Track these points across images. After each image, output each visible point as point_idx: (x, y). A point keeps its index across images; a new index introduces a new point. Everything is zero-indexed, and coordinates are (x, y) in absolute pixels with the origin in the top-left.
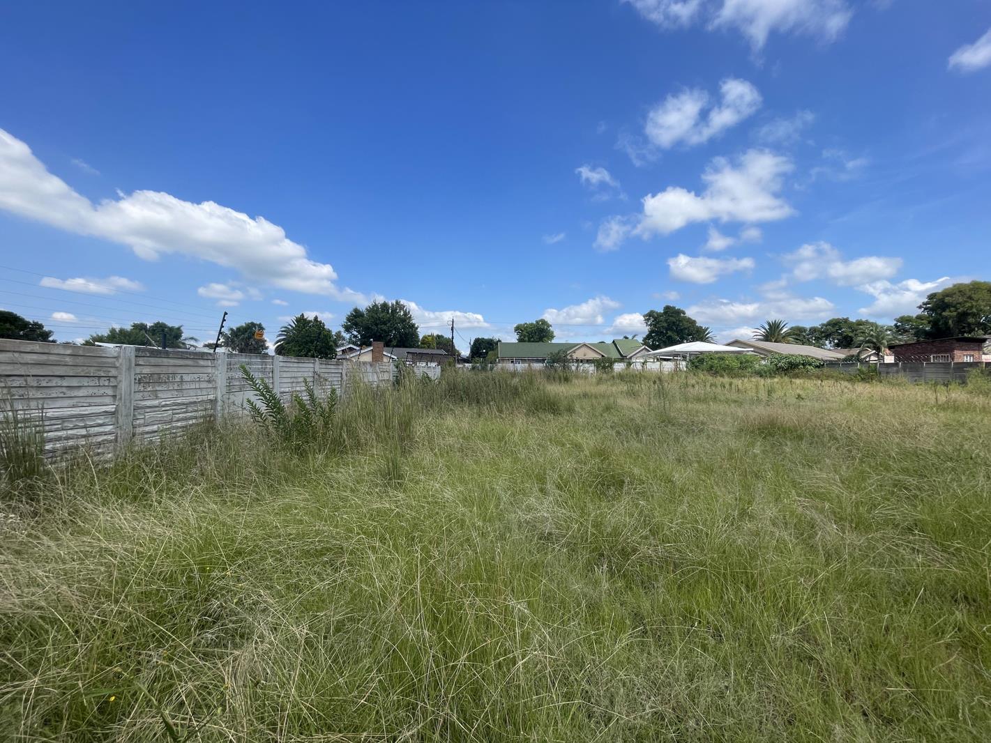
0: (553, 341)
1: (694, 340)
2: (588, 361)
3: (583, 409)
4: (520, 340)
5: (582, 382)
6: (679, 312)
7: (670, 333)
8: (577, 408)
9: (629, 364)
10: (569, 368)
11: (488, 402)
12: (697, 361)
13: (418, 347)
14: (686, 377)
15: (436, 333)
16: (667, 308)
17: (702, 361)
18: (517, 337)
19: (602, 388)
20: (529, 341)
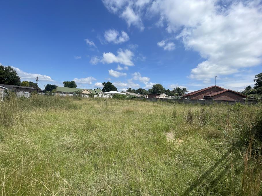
0: (76, 88)
1: (114, 91)
2: (87, 94)
3: (84, 107)
4: (65, 86)
5: (85, 100)
6: (111, 83)
7: (109, 88)
8: (83, 107)
9: (98, 96)
10: (81, 96)
11: (51, 106)
12: (114, 96)
13: (20, 85)
14: (112, 100)
15: (29, 81)
16: (108, 82)
17: (115, 96)
18: (64, 85)
19: (91, 102)
20: (68, 87)
